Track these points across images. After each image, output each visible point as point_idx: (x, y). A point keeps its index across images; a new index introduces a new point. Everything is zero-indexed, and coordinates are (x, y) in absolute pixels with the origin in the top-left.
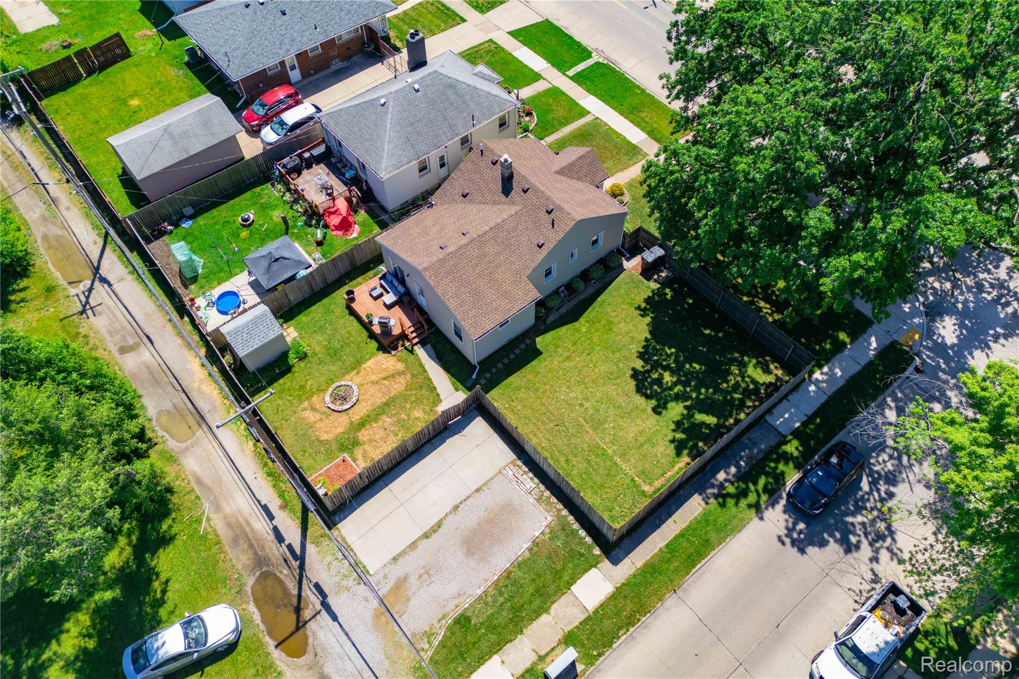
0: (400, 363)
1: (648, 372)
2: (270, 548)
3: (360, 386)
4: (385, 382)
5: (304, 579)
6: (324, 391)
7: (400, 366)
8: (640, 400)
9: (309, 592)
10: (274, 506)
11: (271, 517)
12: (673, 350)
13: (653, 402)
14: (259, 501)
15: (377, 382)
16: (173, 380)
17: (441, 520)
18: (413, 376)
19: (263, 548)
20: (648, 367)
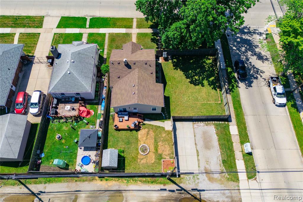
0: (145, 129)
1: (192, 80)
2: (174, 195)
3: (144, 143)
4: (148, 136)
5: (189, 192)
6: (138, 153)
7: (146, 130)
8: (197, 87)
9: (193, 193)
10: (162, 187)
11: (165, 190)
12: (190, 71)
13: (200, 85)
14: (158, 190)
15: (147, 138)
16: (99, 192)
17: (196, 150)
18: (152, 129)
19: (173, 197)
20: (191, 79)
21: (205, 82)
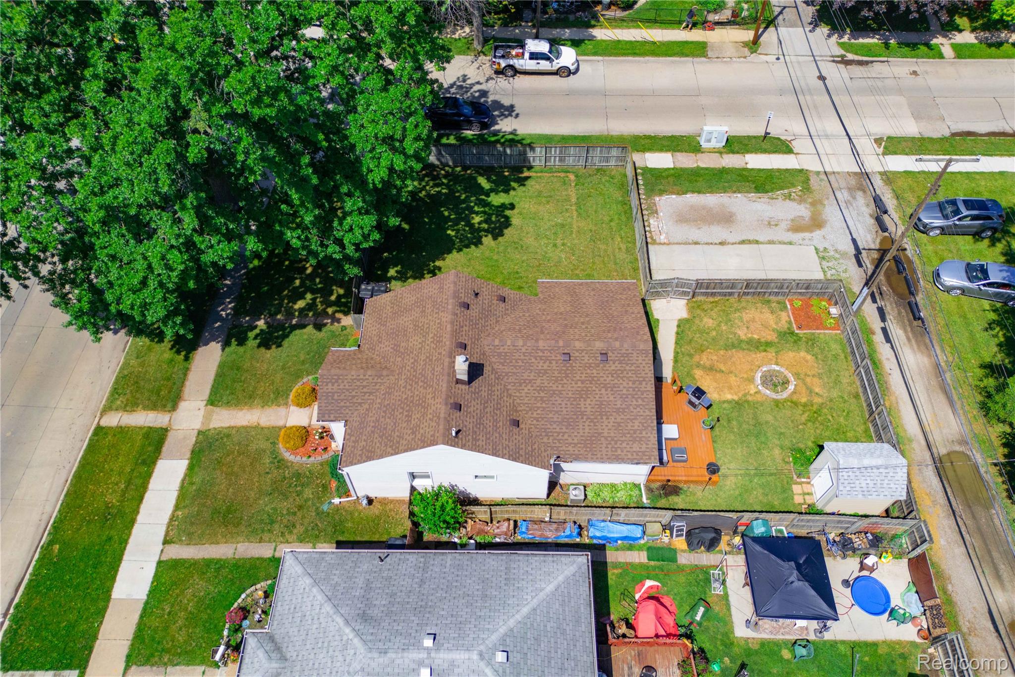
4: (723, 369)
5: (869, 274)
6: (789, 400)
9: (869, 266)
10: (879, 337)
14: (892, 348)
15: (731, 372)
17: (739, 243)
20: (483, 233)
21: (497, 199)
